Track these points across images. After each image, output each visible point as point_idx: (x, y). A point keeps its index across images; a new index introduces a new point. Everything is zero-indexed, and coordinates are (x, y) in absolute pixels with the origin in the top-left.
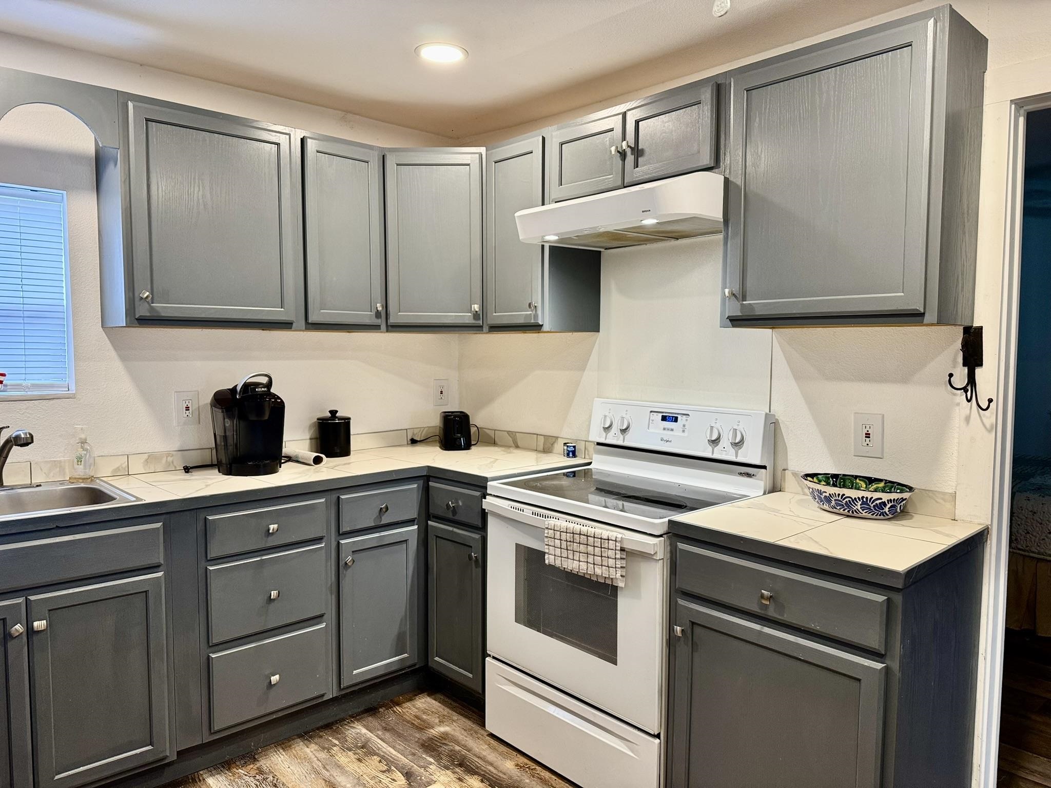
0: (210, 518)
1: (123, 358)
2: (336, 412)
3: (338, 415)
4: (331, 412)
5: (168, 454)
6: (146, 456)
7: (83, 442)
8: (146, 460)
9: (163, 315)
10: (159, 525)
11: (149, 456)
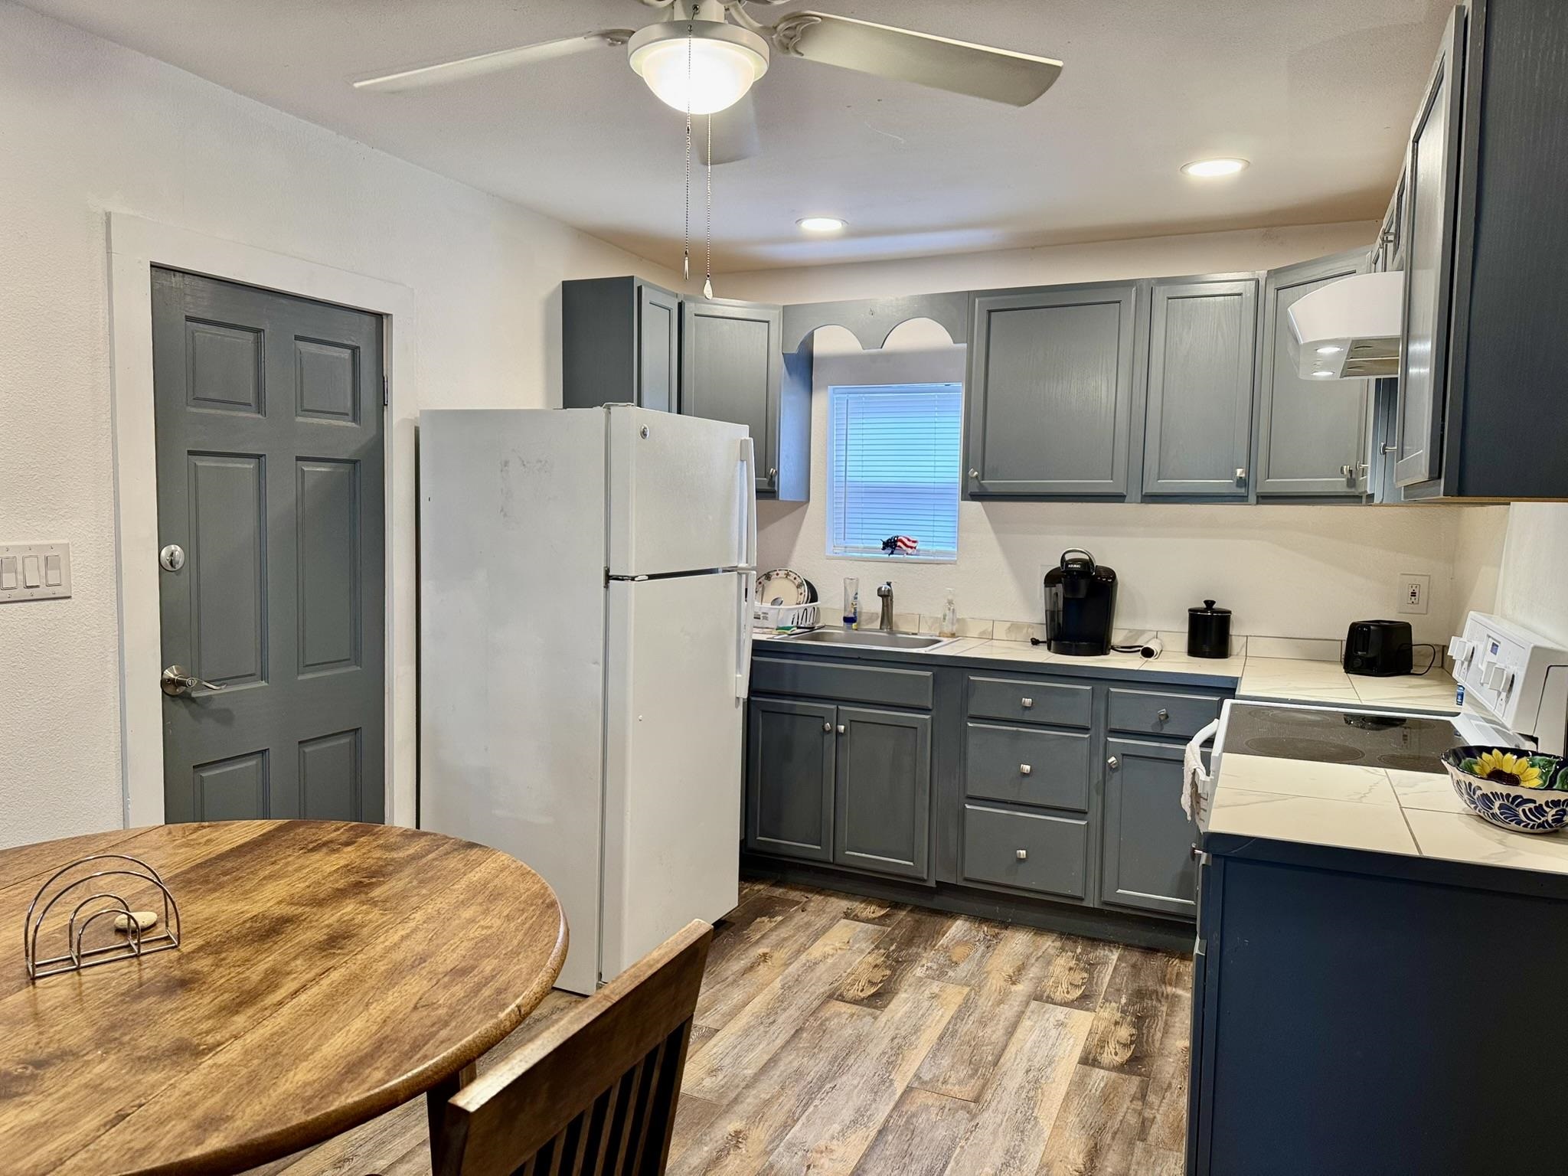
0: (972, 678)
1: (996, 531)
2: (1213, 602)
3: (1215, 606)
4: (1206, 602)
5: (1030, 626)
6: (1009, 624)
7: (950, 603)
8: (1009, 628)
9: (990, 490)
10: (929, 674)
11: (1011, 625)
